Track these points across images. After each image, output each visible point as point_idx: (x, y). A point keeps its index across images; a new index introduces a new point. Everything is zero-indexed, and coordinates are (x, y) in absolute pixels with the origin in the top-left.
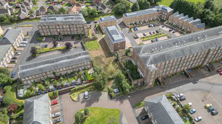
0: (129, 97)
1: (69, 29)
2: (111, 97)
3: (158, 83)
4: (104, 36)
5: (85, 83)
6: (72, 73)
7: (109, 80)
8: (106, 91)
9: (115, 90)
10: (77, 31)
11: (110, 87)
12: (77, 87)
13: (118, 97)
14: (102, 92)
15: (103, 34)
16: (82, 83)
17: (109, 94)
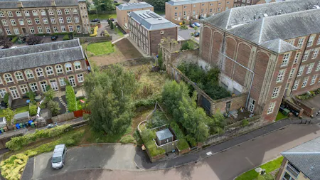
0: (209, 153)
1: (46, 21)
2: (146, 159)
3: (287, 111)
4: (126, 36)
5: (62, 122)
6: (26, 97)
7: (141, 108)
8: (130, 142)
9: (161, 135)
10: (65, 24)
11: (141, 128)
12: (28, 134)
13: (173, 156)
14: (118, 147)
15: (125, 33)
16: (50, 121)
17: (139, 149)
